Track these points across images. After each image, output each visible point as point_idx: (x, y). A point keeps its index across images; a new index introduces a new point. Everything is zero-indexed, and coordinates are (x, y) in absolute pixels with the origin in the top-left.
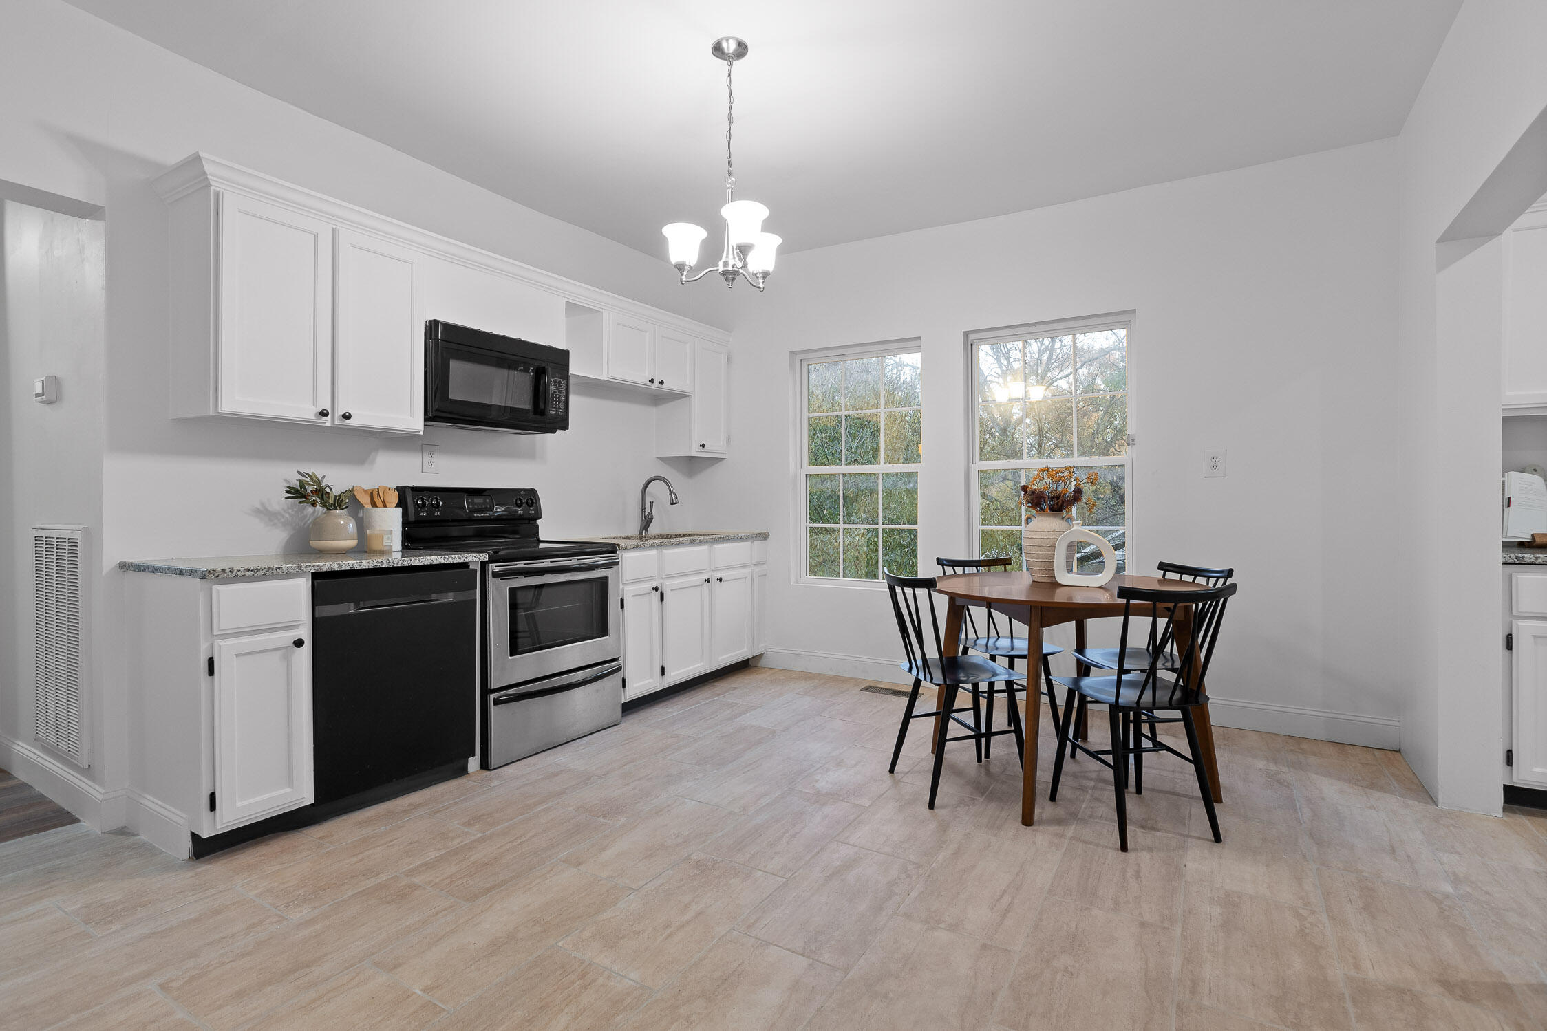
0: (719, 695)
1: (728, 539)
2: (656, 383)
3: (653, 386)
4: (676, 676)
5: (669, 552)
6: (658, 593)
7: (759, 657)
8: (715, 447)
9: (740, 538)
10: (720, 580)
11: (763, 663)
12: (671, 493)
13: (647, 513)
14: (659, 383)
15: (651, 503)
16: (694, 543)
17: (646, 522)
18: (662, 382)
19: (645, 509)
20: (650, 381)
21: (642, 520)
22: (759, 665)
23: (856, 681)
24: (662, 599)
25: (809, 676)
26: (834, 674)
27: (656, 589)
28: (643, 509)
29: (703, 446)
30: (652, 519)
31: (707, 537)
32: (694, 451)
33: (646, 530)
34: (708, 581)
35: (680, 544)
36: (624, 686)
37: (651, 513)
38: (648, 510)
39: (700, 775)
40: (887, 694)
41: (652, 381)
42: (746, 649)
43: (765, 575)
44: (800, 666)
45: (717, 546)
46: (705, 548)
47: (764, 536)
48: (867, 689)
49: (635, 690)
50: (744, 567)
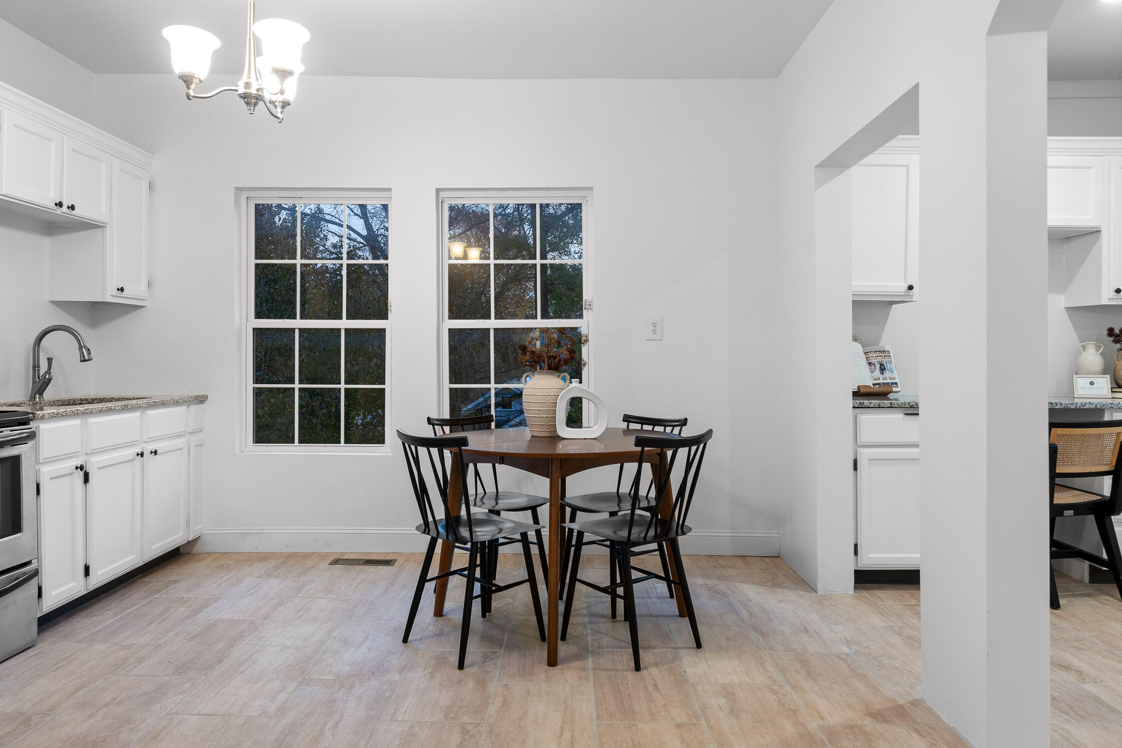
0: (159, 591)
1: (163, 404)
2: (64, 209)
3: (59, 211)
4: (101, 576)
5: (95, 421)
6: (82, 473)
7: (196, 540)
8: (135, 291)
9: (177, 403)
10: (155, 453)
11: (197, 549)
12: (81, 348)
13: (42, 372)
14: (68, 207)
15: (50, 360)
16: (125, 409)
17: (41, 385)
18: (72, 208)
19: (39, 367)
20: (56, 204)
21: (34, 382)
22: (194, 551)
23: (321, 556)
24: (86, 479)
25: (264, 557)
26: (291, 550)
27: (81, 468)
28: (36, 367)
29: (122, 290)
30: (50, 380)
31: (140, 402)
32: (109, 295)
33: (41, 394)
34: (142, 455)
35: (110, 411)
36: (40, 595)
37: (49, 371)
38: (44, 368)
39: (187, 685)
40: (358, 564)
41: (60, 205)
42: (181, 534)
43: (202, 445)
44: (248, 546)
45: (151, 412)
46: (137, 414)
47: (201, 400)
48: (336, 562)
49: (53, 599)
50: (178, 436)
